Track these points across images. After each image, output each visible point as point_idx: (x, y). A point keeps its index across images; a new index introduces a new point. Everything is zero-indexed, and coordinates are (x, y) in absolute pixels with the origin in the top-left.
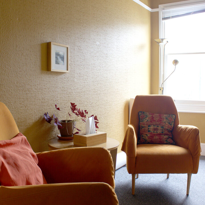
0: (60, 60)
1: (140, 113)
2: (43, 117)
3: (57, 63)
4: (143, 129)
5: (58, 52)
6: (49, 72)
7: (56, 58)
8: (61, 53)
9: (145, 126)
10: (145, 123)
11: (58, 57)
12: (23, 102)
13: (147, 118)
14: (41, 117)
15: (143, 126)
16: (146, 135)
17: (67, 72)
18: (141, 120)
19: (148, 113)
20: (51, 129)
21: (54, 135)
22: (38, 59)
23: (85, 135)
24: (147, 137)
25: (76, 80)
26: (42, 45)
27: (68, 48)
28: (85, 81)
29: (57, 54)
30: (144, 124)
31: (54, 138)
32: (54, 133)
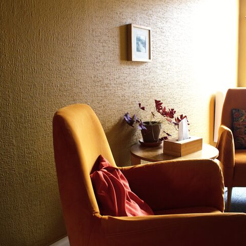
0: (141, 46)
1: (234, 111)
2: (123, 119)
3: (138, 50)
4: (238, 130)
5: (139, 36)
6: (129, 62)
7: (137, 43)
8: (143, 38)
9: (241, 127)
10: (241, 124)
11: (140, 43)
12: (101, 101)
13: (243, 118)
14: (121, 118)
15: (239, 127)
16: (243, 138)
17: (149, 61)
18: (235, 119)
19: (244, 111)
20: (132, 133)
21: (135, 140)
22: (117, 47)
23: (177, 140)
24: (243, 142)
25: (158, 71)
26: (121, 27)
27: (150, 31)
28: (168, 72)
29: (138, 39)
30: (239, 125)
31: (136, 144)
32: (135, 137)
